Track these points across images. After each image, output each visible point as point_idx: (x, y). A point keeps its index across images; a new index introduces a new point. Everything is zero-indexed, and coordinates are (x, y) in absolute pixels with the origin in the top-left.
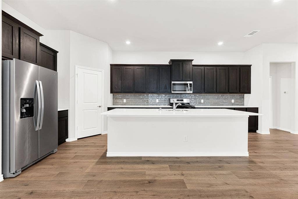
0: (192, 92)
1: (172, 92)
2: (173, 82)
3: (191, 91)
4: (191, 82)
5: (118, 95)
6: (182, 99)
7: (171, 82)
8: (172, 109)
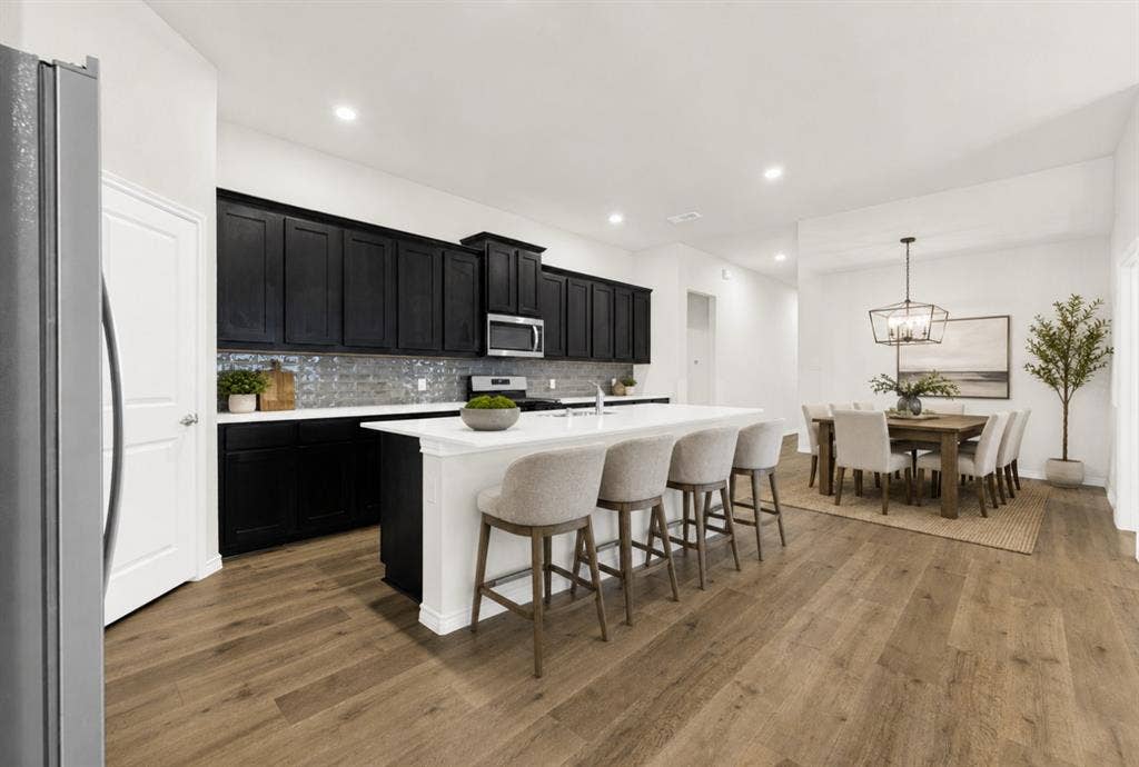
0: (541, 355)
1: (491, 352)
2: (491, 317)
3: (539, 350)
4: (541, 323)
5: (261, 354)
6: (507, 378)
7: (486, 318)
8: (592, 409)
